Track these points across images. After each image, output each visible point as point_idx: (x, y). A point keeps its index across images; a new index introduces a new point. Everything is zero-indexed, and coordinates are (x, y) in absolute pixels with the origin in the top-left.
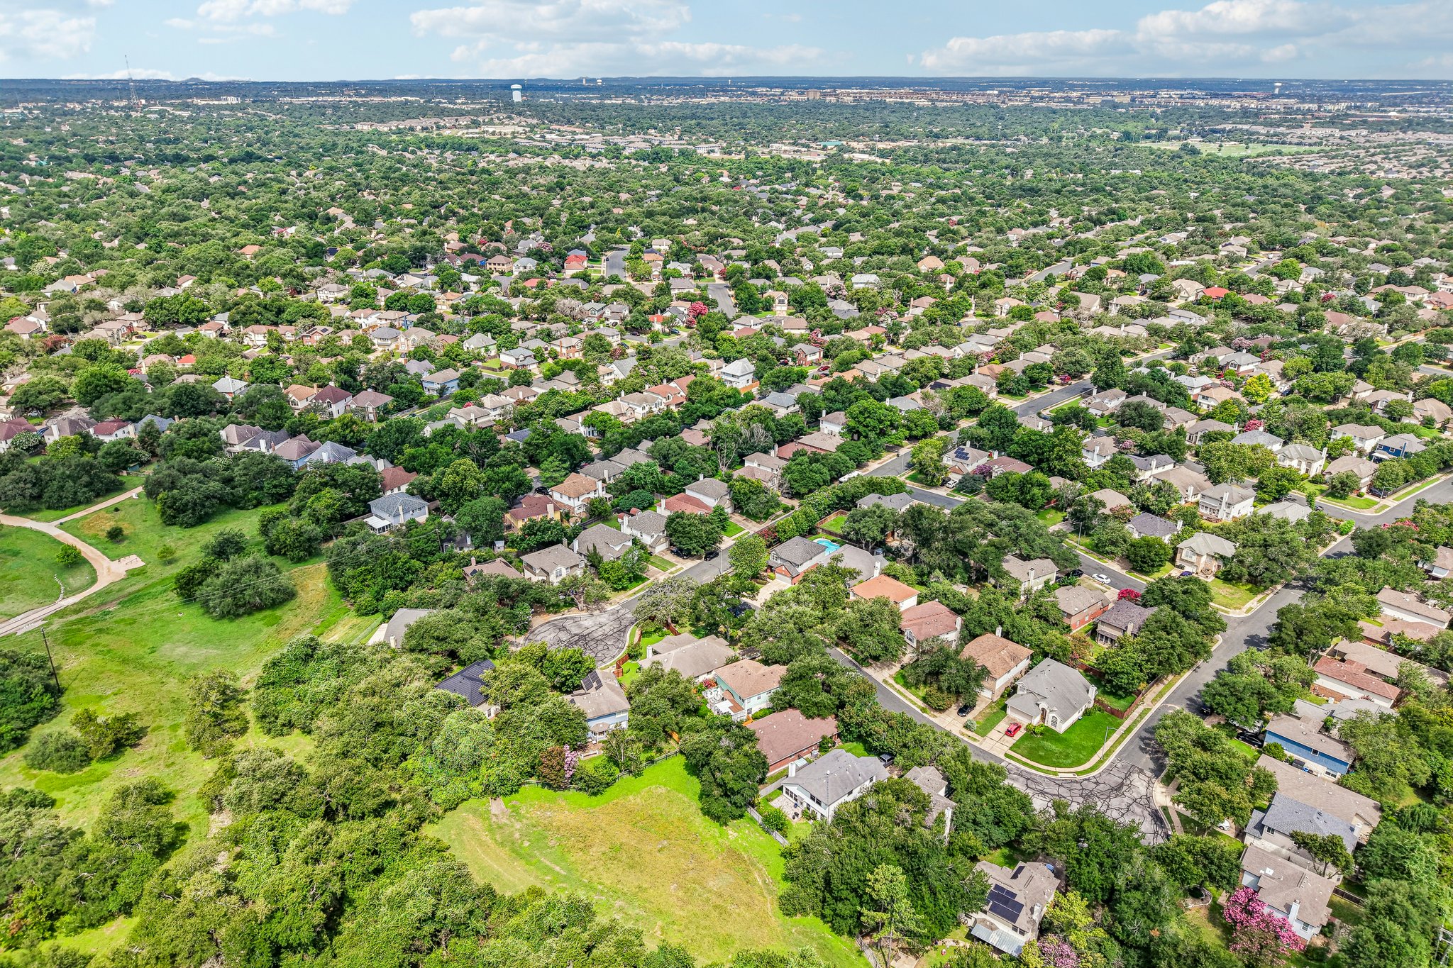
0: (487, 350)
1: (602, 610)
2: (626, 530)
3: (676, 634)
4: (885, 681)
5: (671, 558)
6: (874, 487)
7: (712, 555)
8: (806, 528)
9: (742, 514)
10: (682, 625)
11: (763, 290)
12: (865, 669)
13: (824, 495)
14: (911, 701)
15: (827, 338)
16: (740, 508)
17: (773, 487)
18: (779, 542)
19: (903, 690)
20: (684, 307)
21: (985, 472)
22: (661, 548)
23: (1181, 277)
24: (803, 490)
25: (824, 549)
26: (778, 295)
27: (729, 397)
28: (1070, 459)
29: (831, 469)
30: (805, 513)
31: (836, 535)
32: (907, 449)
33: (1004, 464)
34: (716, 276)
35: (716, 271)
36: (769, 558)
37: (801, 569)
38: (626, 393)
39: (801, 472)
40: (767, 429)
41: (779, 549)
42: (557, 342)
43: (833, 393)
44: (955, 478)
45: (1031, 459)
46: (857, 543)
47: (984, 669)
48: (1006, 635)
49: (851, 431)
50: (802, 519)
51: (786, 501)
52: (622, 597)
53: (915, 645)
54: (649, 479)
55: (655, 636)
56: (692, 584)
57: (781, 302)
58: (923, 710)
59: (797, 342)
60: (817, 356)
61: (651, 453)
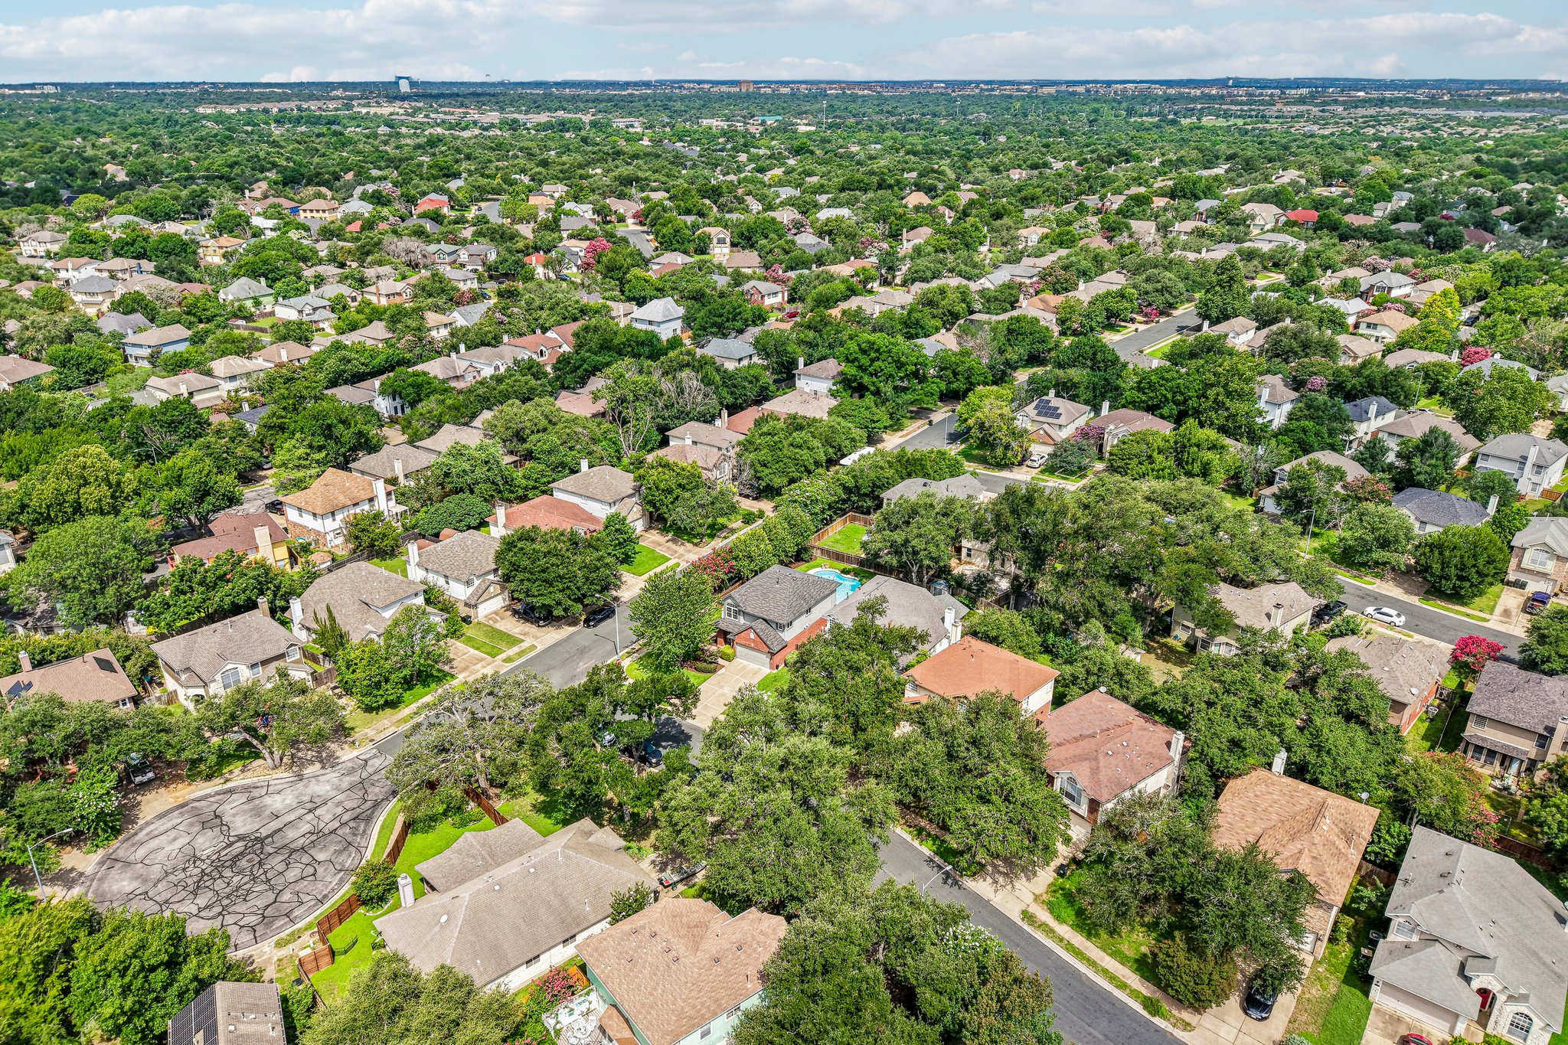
0: (257, 303)
1: (328, 761)
2: (416, 574)
3: (499, 820)
4: (1027, 916)
5: (512, 626)
6: (910, 466)
7: (600, 614)
8: (792, 549)
9: (665, 530)
10: (515, 792)
11: (695, 227)
12: (969, 883)
13: (820, 487)
14: (1112, 978)
15: (792, 274)
16: (661, 519)
17: (722, 477)
18: (738, 578)
19: (1078, 940)
20: (579, 247)
21: (1093, 437)
22: (493, 606)
23: (1249, 201)
24: (778, 481)
25: (831, 589)
26: (715, 232)
27: (643, 344)
28: (1238, 407)
29: (827, 442)
30: (789, 519)
31: (848, 559)
32: (941, 414)
33: (1126, 422)
34: (630, 221)
35: (630, 214)
36: (719, 615)
37: (788, 635)
38: (468, 348)
39: (774, 448)
40: (707, 381)
41: (738, 592)
42: (373, 289)
43: (811, 334)
44: (1040, 452)
45: (1165, 411)
46: (903, 572)
47: (1296, 882)
48: (1298, 771)
49: (852, 386)
50: (782, 530)
51: (748, 505)
52: (389, 724)
53: (1083, 810)
54: (481, 472)
55: (445, 827)
56: (538, 689)
57: (721, 241)
58: (1151, 1006)
59: (749, 278)
60: (778, 299)
61: (490, 430)
